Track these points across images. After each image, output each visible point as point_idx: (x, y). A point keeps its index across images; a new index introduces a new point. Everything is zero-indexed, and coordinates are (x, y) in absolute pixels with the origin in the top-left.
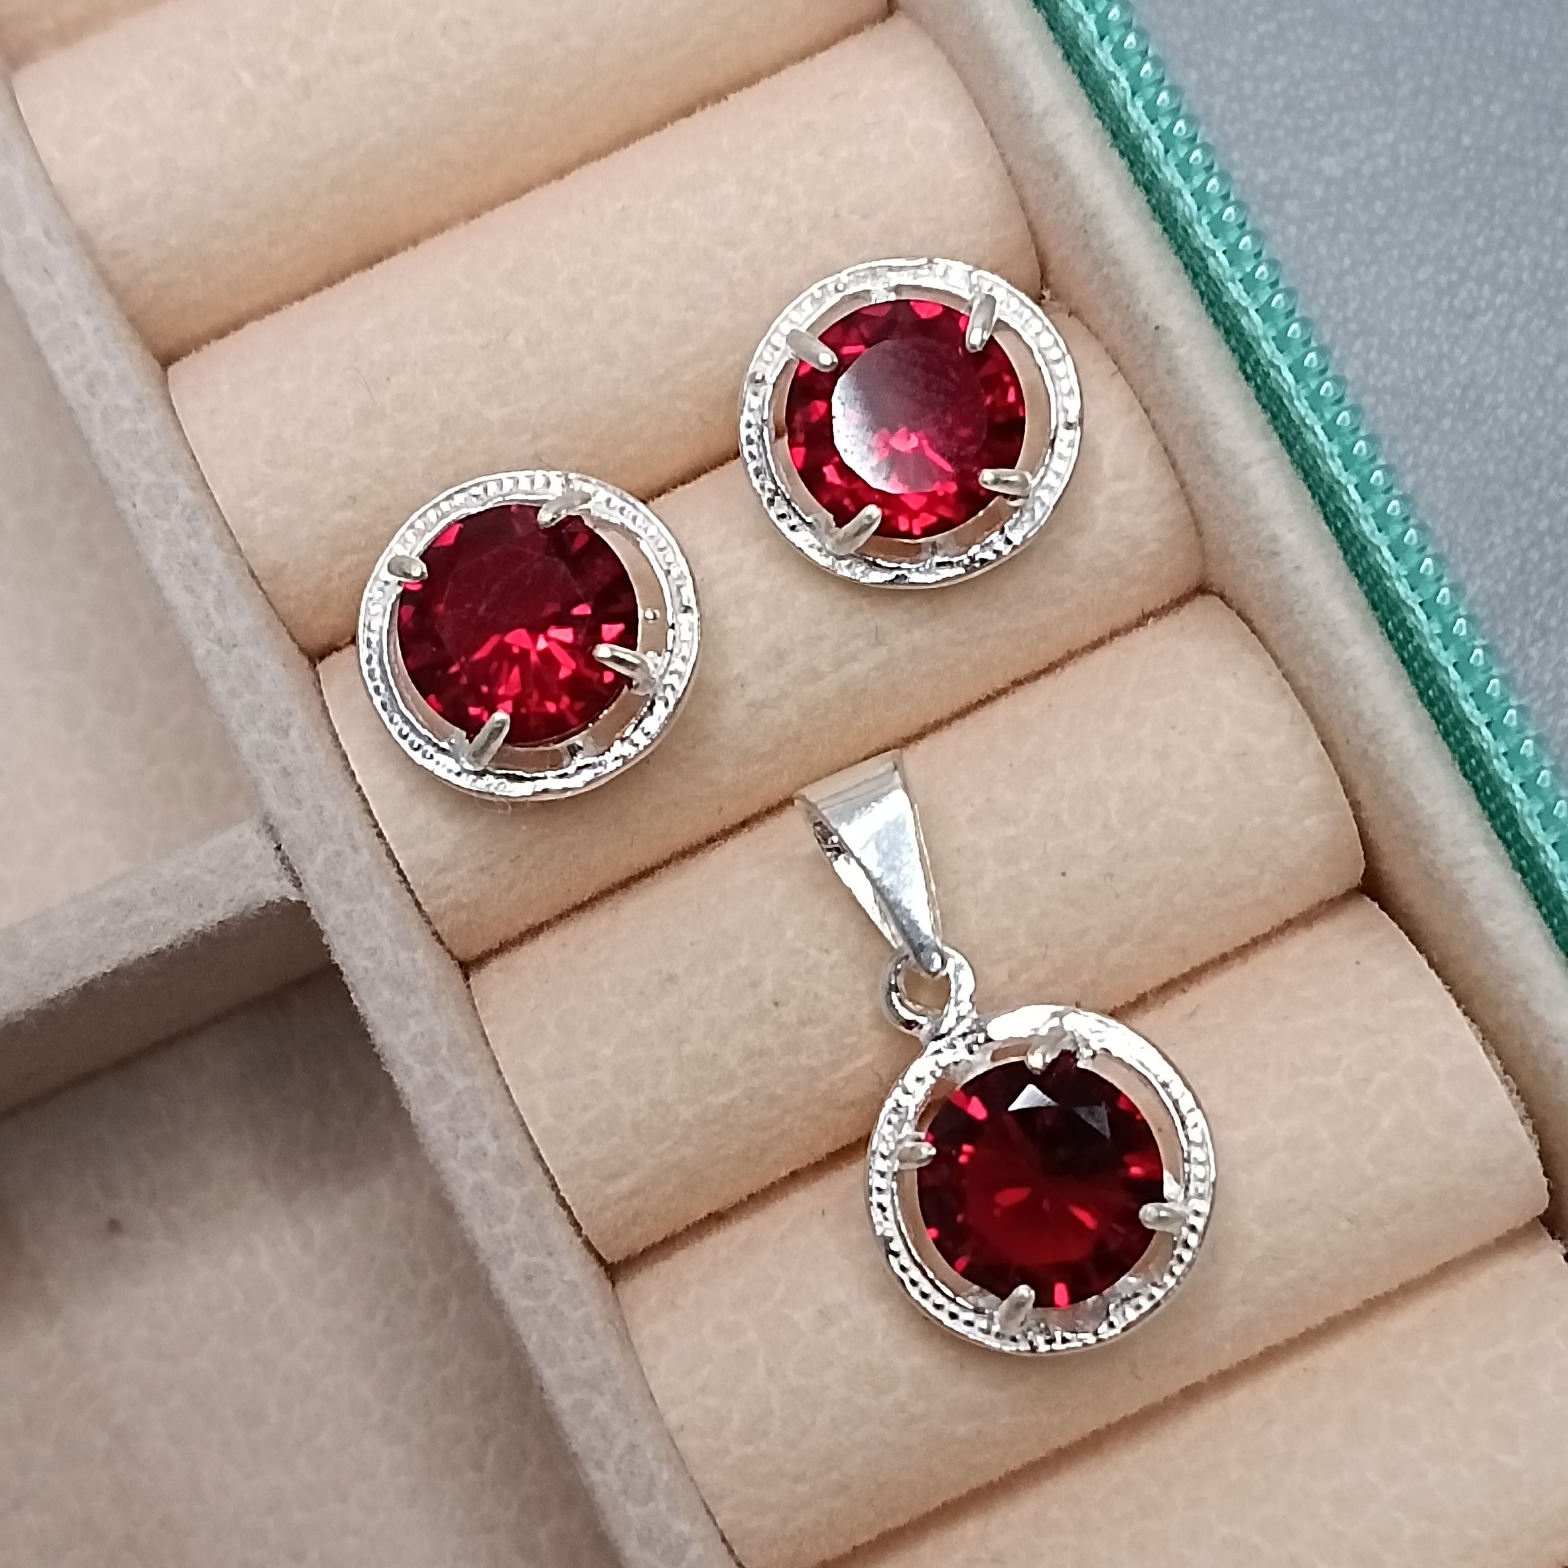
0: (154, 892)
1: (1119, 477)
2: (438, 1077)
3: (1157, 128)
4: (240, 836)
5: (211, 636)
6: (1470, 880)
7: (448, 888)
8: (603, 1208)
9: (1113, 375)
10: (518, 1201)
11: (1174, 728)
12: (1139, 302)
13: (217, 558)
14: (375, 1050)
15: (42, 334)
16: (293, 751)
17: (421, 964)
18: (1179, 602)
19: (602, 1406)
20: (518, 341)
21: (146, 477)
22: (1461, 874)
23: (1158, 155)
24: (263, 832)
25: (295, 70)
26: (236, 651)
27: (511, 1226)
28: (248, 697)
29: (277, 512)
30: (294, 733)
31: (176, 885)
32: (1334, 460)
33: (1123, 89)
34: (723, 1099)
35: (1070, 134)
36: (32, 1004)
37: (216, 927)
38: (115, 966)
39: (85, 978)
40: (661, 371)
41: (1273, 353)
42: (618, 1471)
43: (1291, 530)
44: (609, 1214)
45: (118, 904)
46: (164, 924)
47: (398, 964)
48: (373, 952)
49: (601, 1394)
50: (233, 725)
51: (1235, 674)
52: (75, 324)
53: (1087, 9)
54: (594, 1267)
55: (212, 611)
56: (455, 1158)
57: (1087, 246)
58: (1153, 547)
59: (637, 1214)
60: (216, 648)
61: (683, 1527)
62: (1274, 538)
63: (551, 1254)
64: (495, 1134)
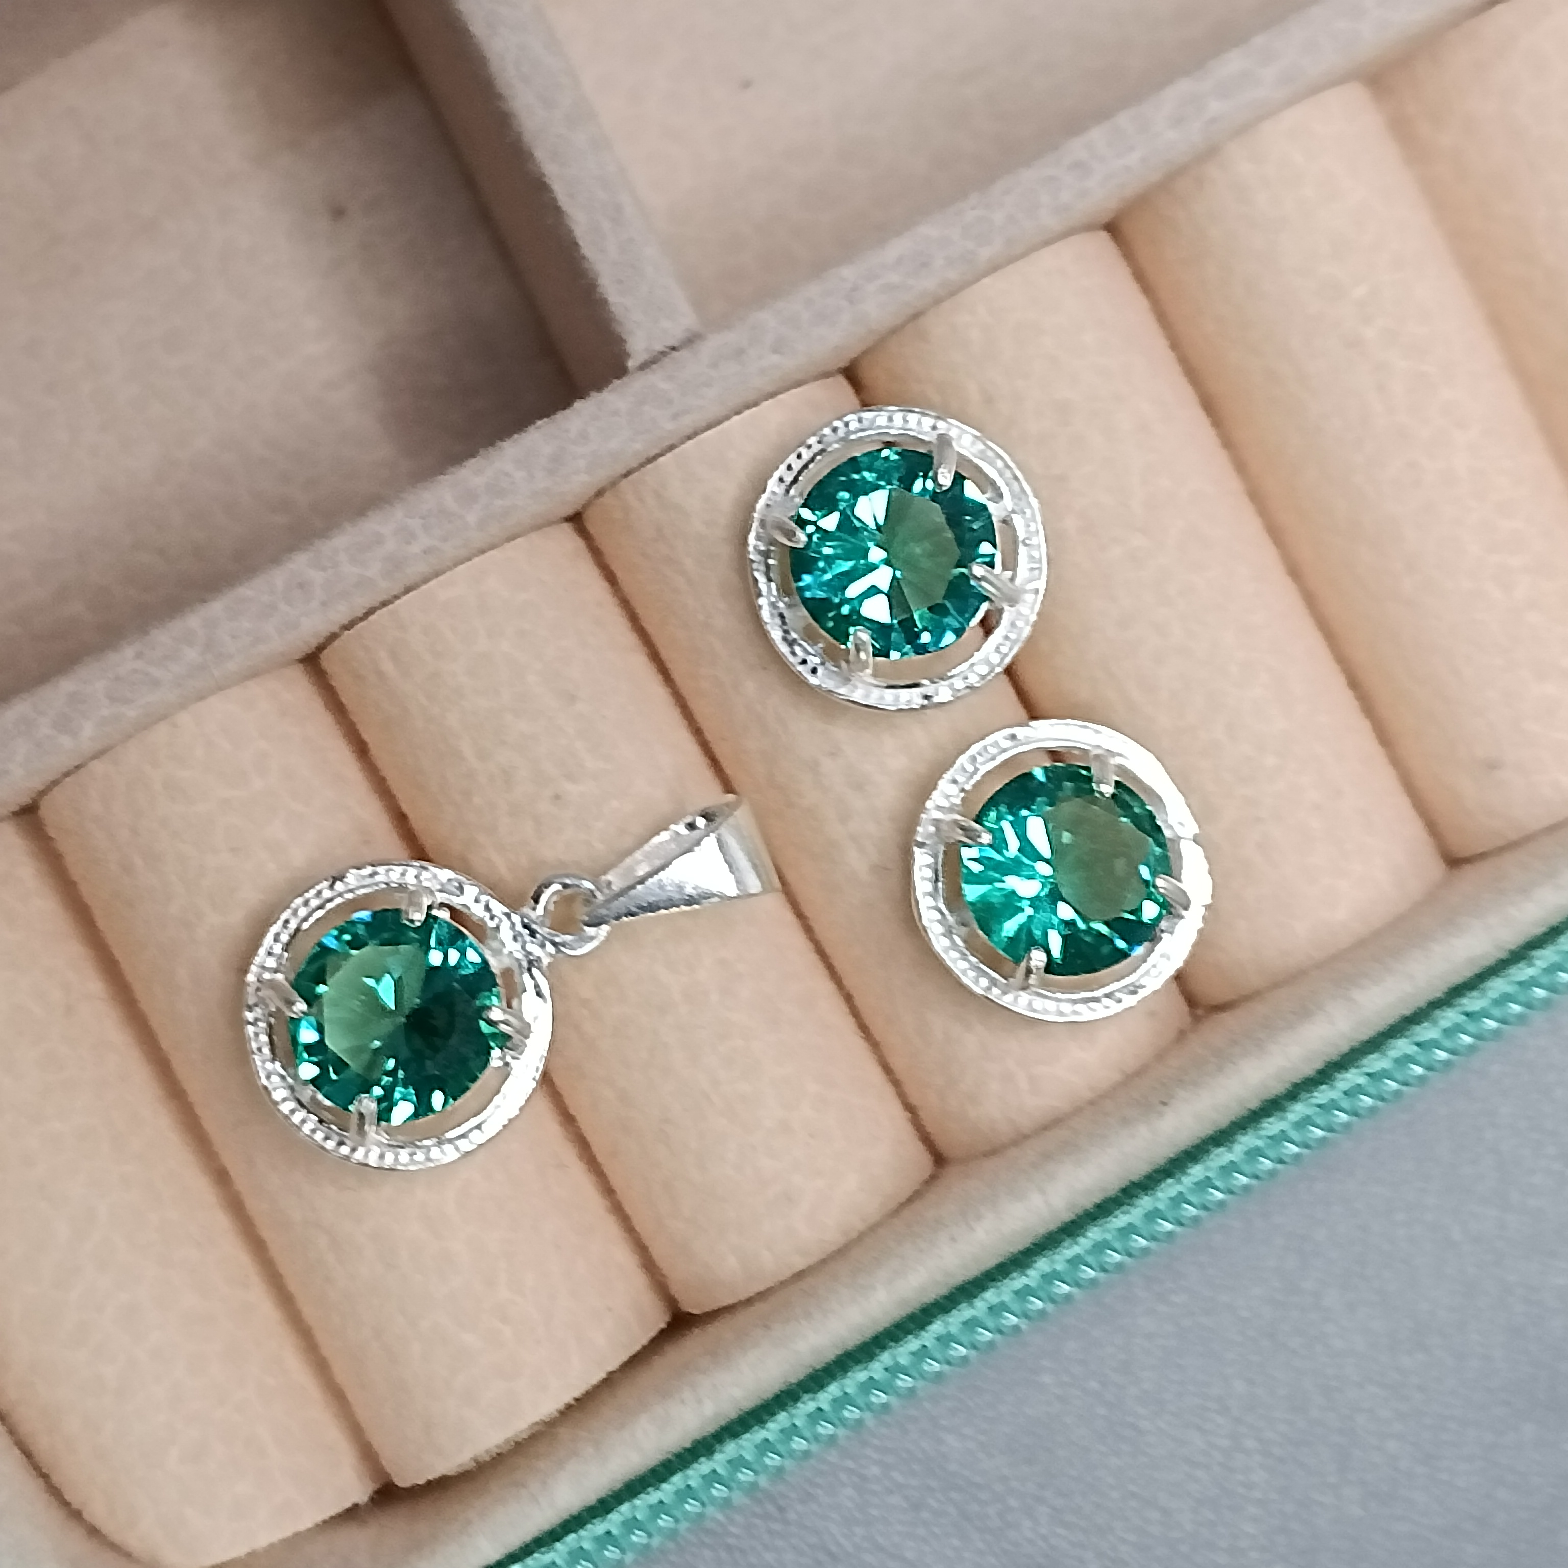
0: (630, 240)
1: (1032, 1079)
2: (475, 499)
3: (1339, 1097)
4: (683, 314)
5: (859, 281)
6: (683, 1402)
7: (642, 502)
8: (367, 648)
9: (1123, 1072)
10: (368, 573)
12: (1186, 1091)
13: (928, 283)
14: (498, 442)
15: (1123, 120)
16: (760, 358)
17: (576, 479)
18: (927, 1140)
19: (191, 654)
20: (1137, 541)
21: (999, 217)
22: (687, 1394)
23: (1316, 1098)
24: (687, 335)
25: (1370, 333)
26: (847, 304)
27: (347, 568)
28: (806, 316)
29: (975, 333)
30: (775, 359)
31: (637, 260)
32: (1049, 1264)
33: (1374, 1066)
34: (467, 751)
35: (1333, 1024)
36: (527, 137)
37: (603, 297)
38: (564, 208)
39: (552, 183)
40: (1114, 670)
41: (1143, 1207)
42: (135, 671)
43: (987, 1232)
44: (361, 654)
45: (619, 209)
46: (603, 251)
47: (574, 458)
48: (584, 437)
49: (202, 653)
50: (780, 304)
51: (862, 1189)
52: (1132, 149)
54: (314, 643)
55: (881, 281)
56: (405, 516)
57: (1235, 1043)
58: (972, 1113)
59: (362, 678)
60: (848, 286)
61: (88, 730)
62: (979, 1218)
63: (324, 604)
64: (427, 551)
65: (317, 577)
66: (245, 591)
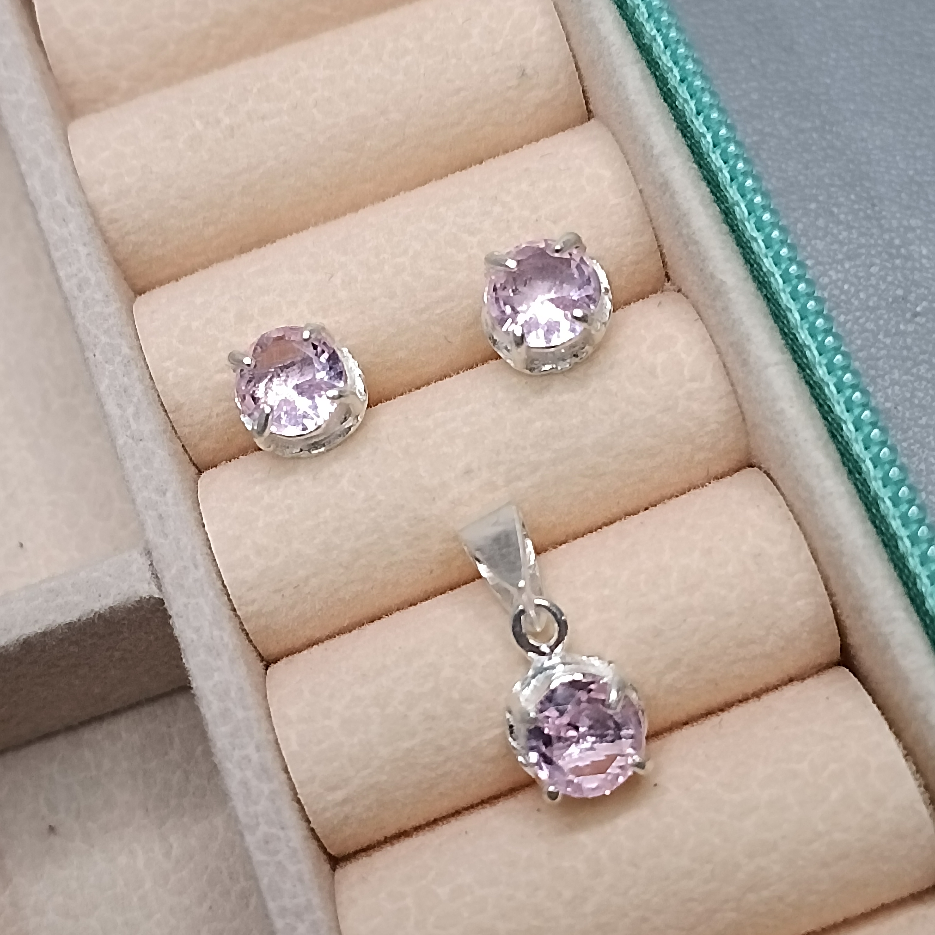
0: (73, 585)
1: (693, 379)
2: (227, 710)
3: (727, 167)
4: (130, 556)
5: (128, 433)
6: (892, 633)
7: (253, 601)
8: (325, 809)
9: (696, 320)
10: (266, 793)
12: (708, 266)
13: (138, 389)
14: (192, 692)
15: (56, 255)
16: (167, 504)
17: (226, 639)
19: (302, 929)
20: (337, 281)
21: (104, 339)
22: (887, 629)
23: (726, 181)
24: (144, 554)
25: (227, 121)
26: (141, 443)
27: (260, 808)
28: (145, 471)
29: (181, 370)
30: (169, 495)
31: (87, 582)
32: (821, 367)
33: (708, 142)
34: (407, 744)
35: (674, 167)
37: (108, 610)
38: (43, 629)
39: (24, 634)
40: (422, 305)
41: (788, 300)
43: (791, 407)
44: (328, 815)
45: (51, 591)
46: (77, 605)
47: (212, 638)
48: (197, 630)
49: (303, 921)
50: (134, 487)
51: (758, 506)
52: (76, 251)
53: (691, 97)
55: (131, 420)
56: (231, 761)
57: (680, 235)
58: (714, 426)
59: (347, 817)
60: (130, 441)
62: (781, 412)
63: (283, 828)
64: (258, 748)
65: (263, 829)
66: (264, 882)
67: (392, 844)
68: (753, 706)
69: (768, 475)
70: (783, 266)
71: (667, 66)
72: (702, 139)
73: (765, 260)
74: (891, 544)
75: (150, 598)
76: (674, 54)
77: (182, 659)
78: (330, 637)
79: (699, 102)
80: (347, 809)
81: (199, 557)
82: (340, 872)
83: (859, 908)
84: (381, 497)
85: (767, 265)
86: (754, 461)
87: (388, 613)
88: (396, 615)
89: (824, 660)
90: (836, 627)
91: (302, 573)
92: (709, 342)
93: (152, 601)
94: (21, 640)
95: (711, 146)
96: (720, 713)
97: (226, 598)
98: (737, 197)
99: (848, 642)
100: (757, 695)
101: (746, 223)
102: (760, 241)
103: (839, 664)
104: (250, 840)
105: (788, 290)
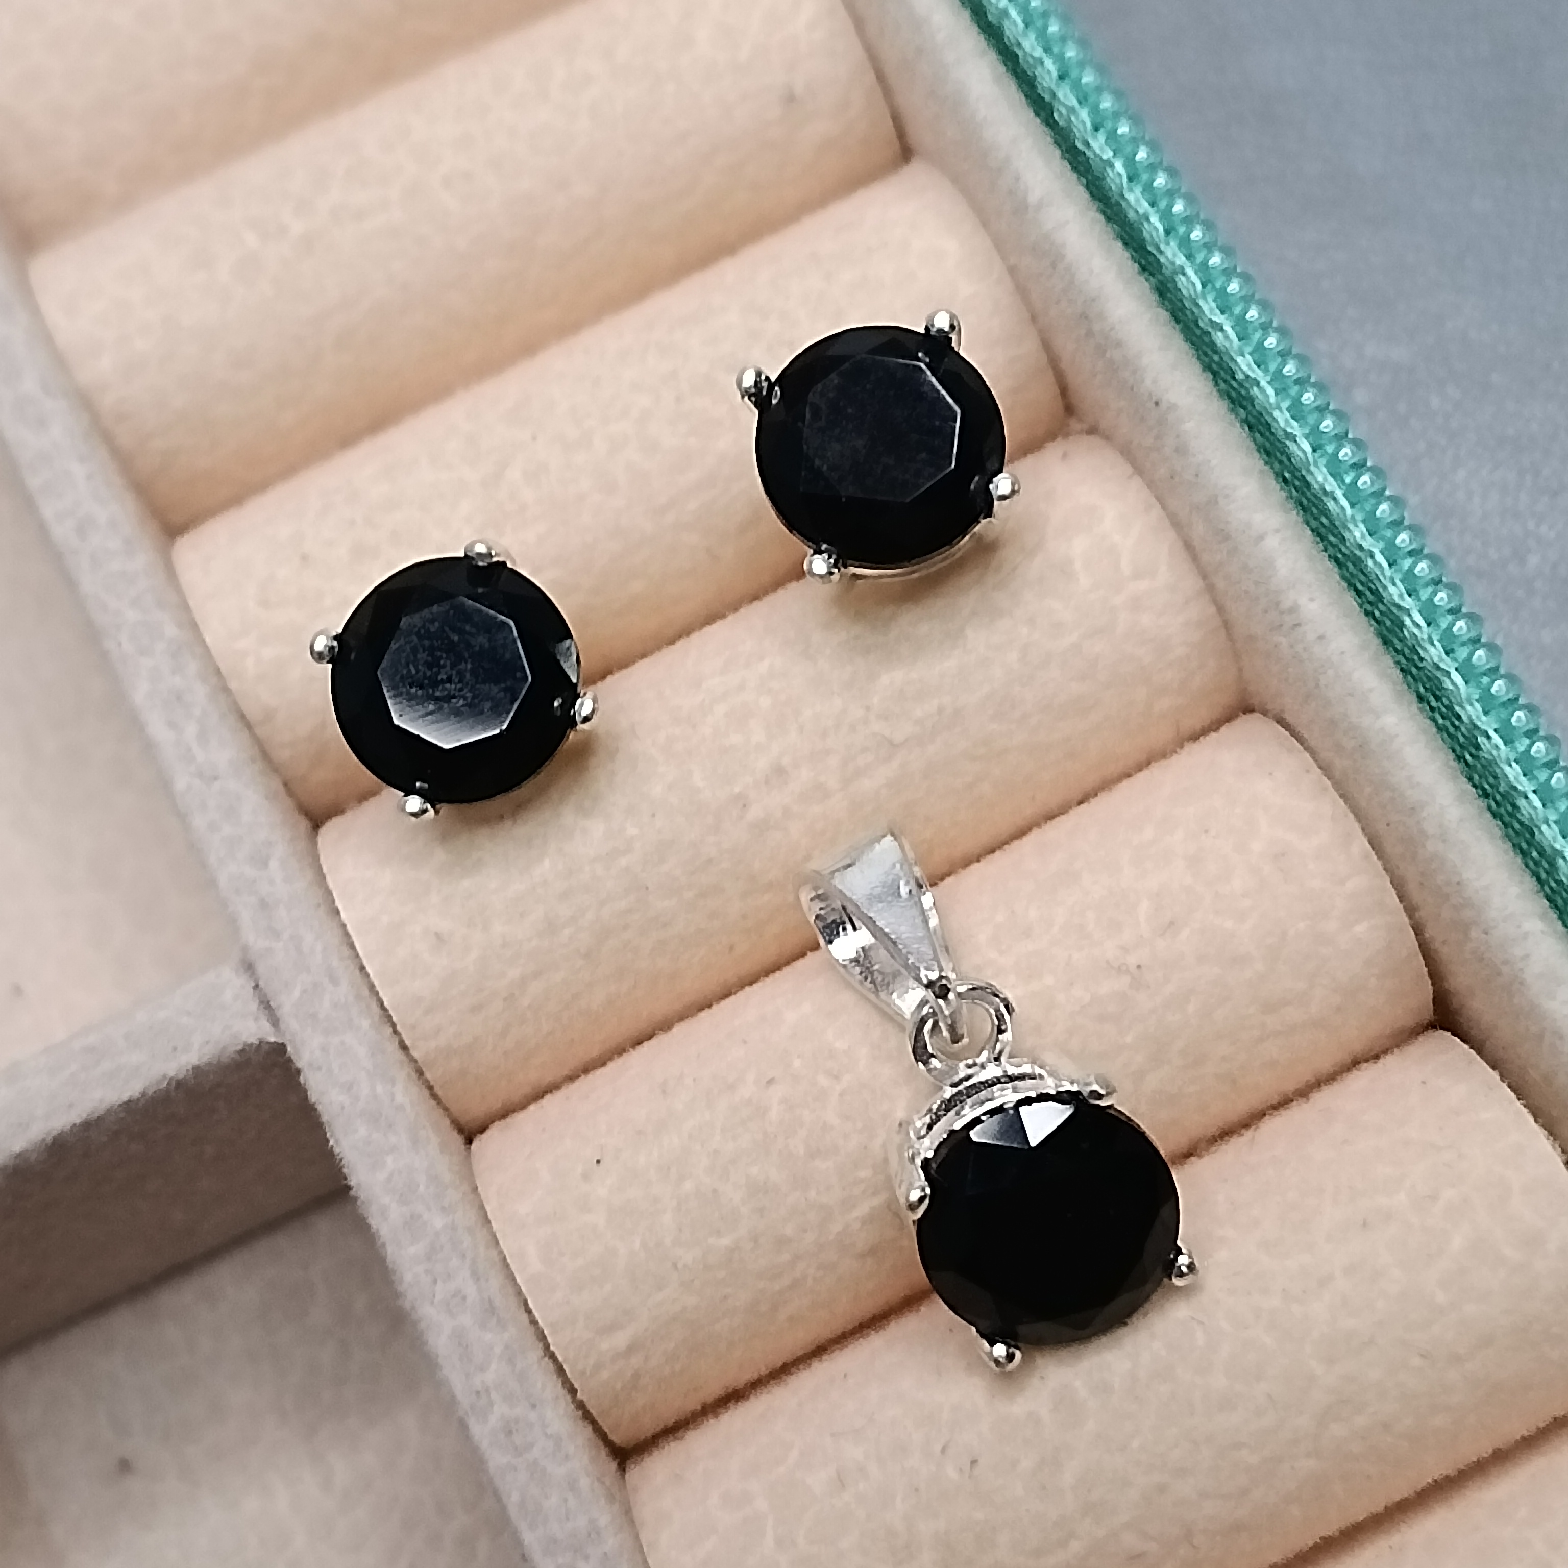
0: (127, 1036)
1: (1137, 576)
2: (415, 1217)
3: (1156, 212)
4: (218, 977)
5: (192, 769)
6: (1526, 957)
7: (437, 1031)
8: (598, 1367)
9: (1130, 477)
10: (498, 1350)
11: (1206, 831)
12: (1143, 380)
13: (200, 693)
14: (352, 1193)
15: (34, 482)
16: (271, 882)
17: (400, 1098)
20: (515, 473)
21: (132, 615)
22: (1518, 952)
23: (1158, 236)
24: (242, 970)
25: (298, 228)
26: (217, 784)
27: (490, 1376)
28: (227, 830)
29: (267, 652)
30: (274, 864)
31: (151, 1028)
32: (1357, 526)
33: (1119, 174)
34: (726, 1241)
35: (1066, 222)
37: (192, 1072)
38: (84, 1117)
39: (53, 1130)
40: (665, 500)
41: (1286, 421)
43: (1312, 600)
44: (605, 1375)
45: (90, 1050)
46: (137, 1069)
47: (375, 1099)
48: (349, 1087)
49: (586, 1558)
50: (212, 859)
51: (1271, 774)
52: (68, 472)
53: (1080, 103)
54: (604, 1452)
55: (194, 746)
56: (432, 1303)
57: (1090, 334)
58: (1181, 651)
59: (636, 1376)
60: (197, 782)
62: (1293, 610)
63: (534, 1406)
64: (476, 1276)
65: (500, 1411)
66: (513, 1500)
67: (716, 1416)
68: (1298, 1113)
69: (1281, 722)
70: (1273, 367)
71: (1032, 57)
72: (1109, 170)
73: (1239, 359)
74: (1502, 810)
75: (261, 1042)
76: (1042, 35)
77: (328, 1141)
78: (571, 1078)
79: (1095, 110)
80: (636, 1361)
81: (335, 963)
82: (634, 1473)
83: (1519, 1428)
84: (632, 831)
85: (1245, 368)
86: (1255, 701)
87: (666, 1025)
88: (678, 1030)
89: (1410, 1021)
90: (1423, 962)
91: (514, 973)
92: (1157, 510)
93: (266, 1048)
94: (49, 1140)
95: (1125, 180)
96: (1243, 1131)
97: (391, 1030)
98: (1181, 260)
99: (1446, 986)
100: (1304, 1092)
101: (1201, 303)
102: (1227, 328)
103: (1433, 1026)
104: (480, 1431)
105: (1285, 404)
